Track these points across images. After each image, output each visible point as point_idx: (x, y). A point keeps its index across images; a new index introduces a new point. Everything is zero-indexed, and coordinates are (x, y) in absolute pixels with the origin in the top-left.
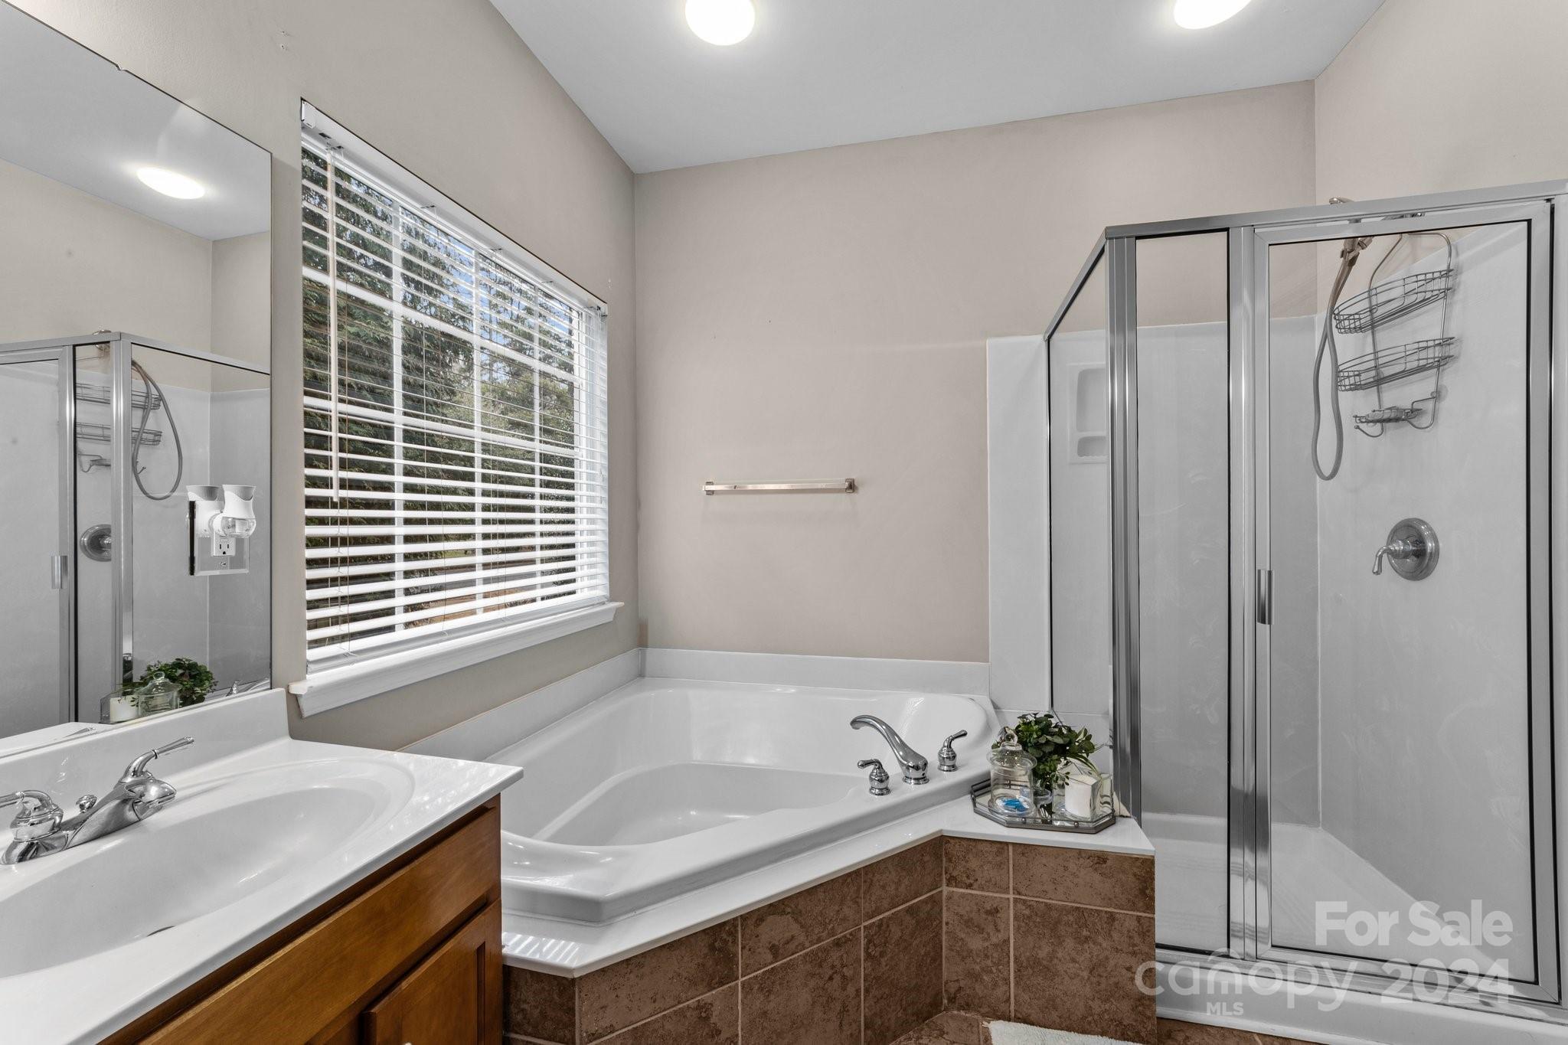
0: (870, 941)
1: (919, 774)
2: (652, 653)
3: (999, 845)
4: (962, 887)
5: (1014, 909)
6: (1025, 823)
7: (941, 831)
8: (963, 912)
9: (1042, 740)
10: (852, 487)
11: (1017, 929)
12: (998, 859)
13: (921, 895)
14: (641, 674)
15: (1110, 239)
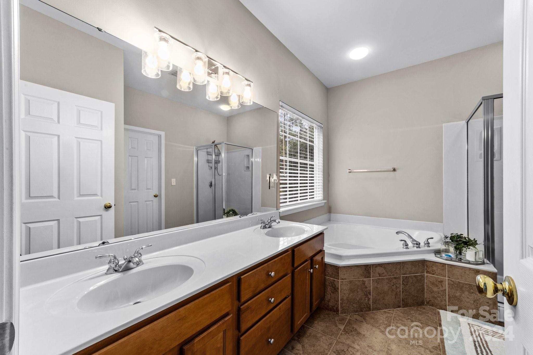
0: (403, 280)
1: (418, 246)
2: (332, 215)
3: (443, 264)
4: (431, 274)
5: (448, 282)
6: (451, 260)
7: (424, 259)
8: (431, 281)
9: (458, 240)
10: (394, 170)
11: (449, 287)
12: (443, 268)
13: (418, 274)
14: (330, 220)
15: (484, 100)
